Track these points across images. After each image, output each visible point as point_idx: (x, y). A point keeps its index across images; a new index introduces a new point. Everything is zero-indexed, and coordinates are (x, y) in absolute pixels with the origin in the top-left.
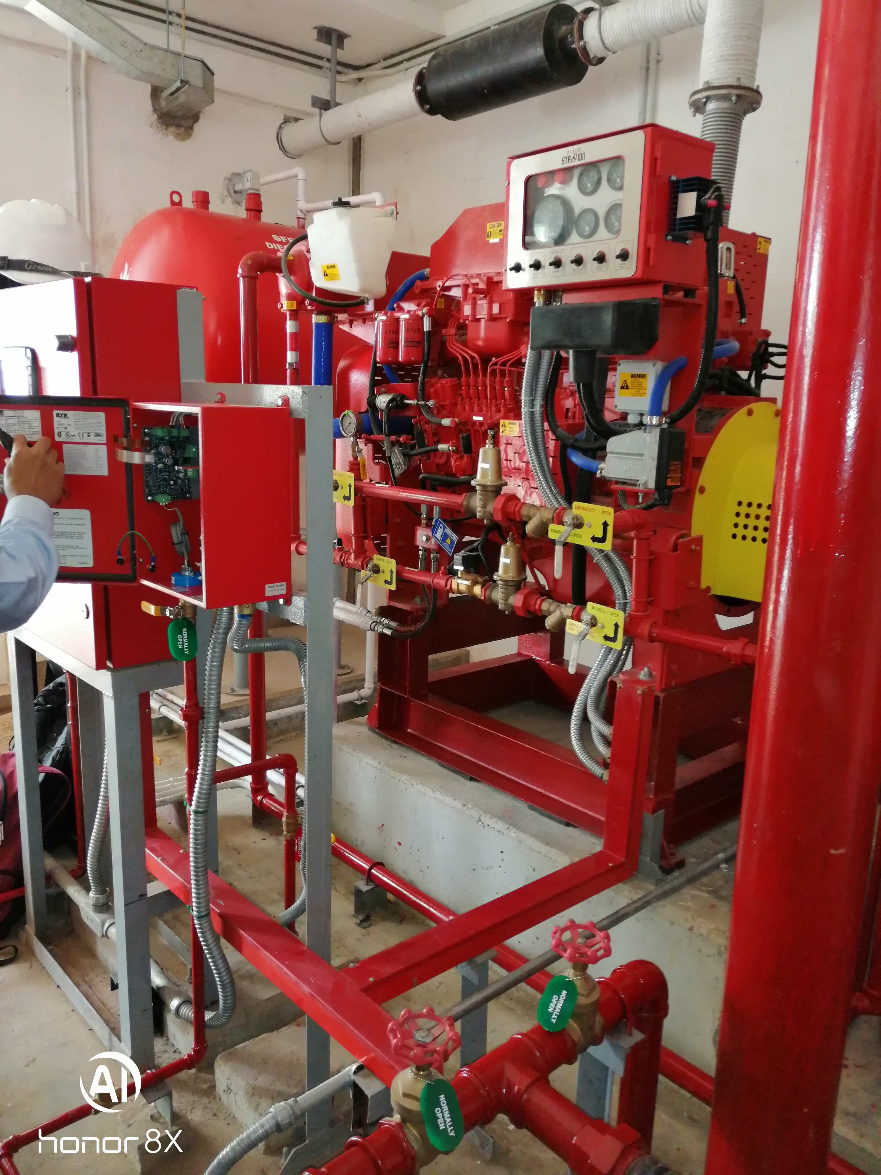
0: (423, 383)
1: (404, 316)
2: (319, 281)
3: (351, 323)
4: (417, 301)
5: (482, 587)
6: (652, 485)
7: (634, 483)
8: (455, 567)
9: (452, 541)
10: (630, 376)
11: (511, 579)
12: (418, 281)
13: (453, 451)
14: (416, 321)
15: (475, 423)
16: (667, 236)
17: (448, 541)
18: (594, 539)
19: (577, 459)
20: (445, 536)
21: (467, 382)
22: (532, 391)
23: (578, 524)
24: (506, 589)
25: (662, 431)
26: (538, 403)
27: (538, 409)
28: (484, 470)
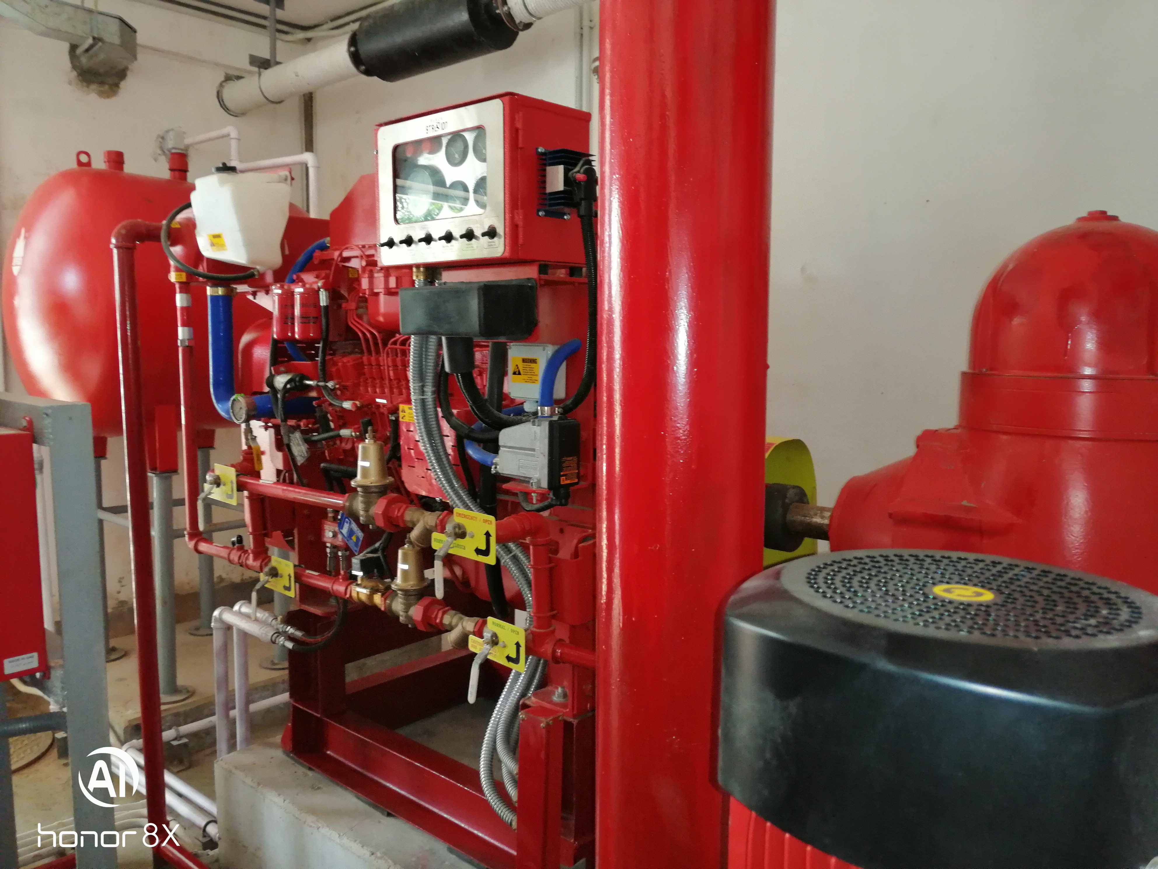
0: (324, 362)
1: (299, 290)
2: (207, 251)
3: (254, 294)
4: (316, 273)
5: (382, 596)
6: (545, 484)
7: (526, 481)
8: (354, 572)
9: (358, 538)
10: (521, 361)
11: (409, 588)
12: (317, 251)
13: (357, 437)
14: (310, 297)
15: (378, 405)
16: (539, 211)
17: (354, 538)
18: (478, 551)
19: (473, 452)
20: (351, 532)
21: (369, 360)
22: (421, 376)
23: (461, 534)
24: (406, 599)
25: (552, 425)
26: (429, 389)
27: (429, 396)
28: (364, 468)
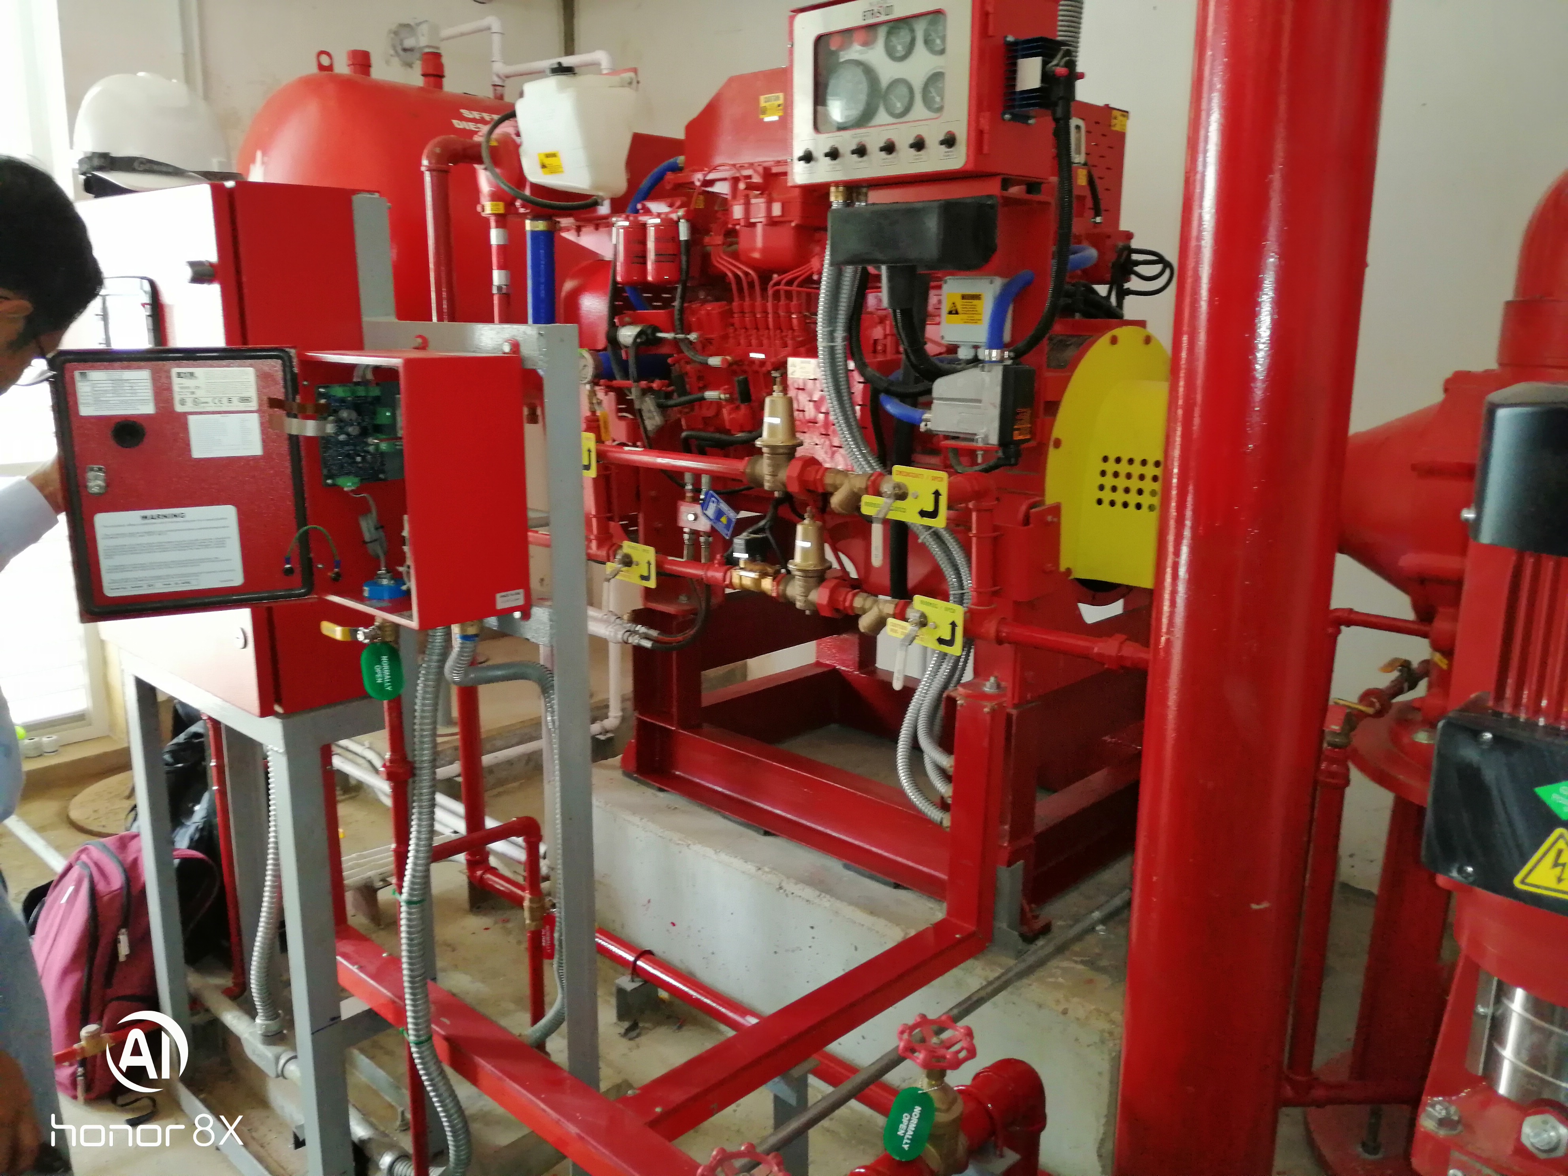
0: (682, 310)
1: (653, 221)
2: (534, 174)
3: (578, 230)
4: (669, 200)
5: (774, 580)
6: (994, 440)
7: (971, 438)
8: (736, 555)
9: (729, 520)
10: (960, 297)
11: (811, 568)
12: (669, 173)
13: (726, 400)
14: (669, 228)
15: (753, 361)
16: (1005, 114)
17: (724, 520)
18: (923, 514)
19: (893, 407)
20: (719, 514)
21: (742, 308)
22: (831, 320)
23: (901, 496)
24: (805, 582)
25: (1006, 369)
26: (840, 334)
27: (839, 342)
28: (772, 426)
